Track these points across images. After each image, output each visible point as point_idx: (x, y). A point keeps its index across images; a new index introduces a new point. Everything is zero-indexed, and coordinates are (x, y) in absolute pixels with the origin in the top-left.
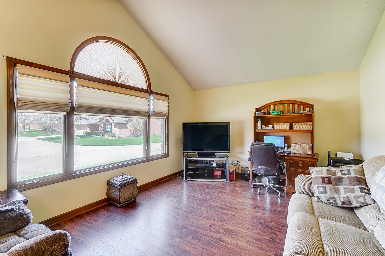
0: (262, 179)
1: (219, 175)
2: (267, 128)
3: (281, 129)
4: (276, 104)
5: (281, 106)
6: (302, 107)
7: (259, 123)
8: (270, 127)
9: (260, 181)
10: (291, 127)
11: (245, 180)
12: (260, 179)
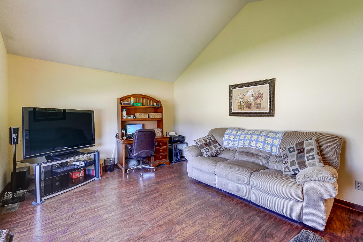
0: (129, 164)
1: (81, 176)
2: (129, 118)
3: (142, 118)
4: (135, 96)
5: (137, 98)
6: (152, 102)
7: (124, 113)
8: (132, 116)
9: (127, 166)
10: (149, 117)
11: (110, 172)
12: (127, 165)
